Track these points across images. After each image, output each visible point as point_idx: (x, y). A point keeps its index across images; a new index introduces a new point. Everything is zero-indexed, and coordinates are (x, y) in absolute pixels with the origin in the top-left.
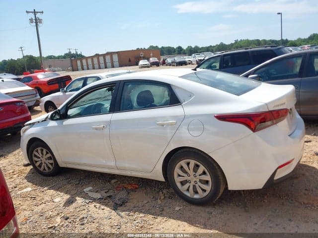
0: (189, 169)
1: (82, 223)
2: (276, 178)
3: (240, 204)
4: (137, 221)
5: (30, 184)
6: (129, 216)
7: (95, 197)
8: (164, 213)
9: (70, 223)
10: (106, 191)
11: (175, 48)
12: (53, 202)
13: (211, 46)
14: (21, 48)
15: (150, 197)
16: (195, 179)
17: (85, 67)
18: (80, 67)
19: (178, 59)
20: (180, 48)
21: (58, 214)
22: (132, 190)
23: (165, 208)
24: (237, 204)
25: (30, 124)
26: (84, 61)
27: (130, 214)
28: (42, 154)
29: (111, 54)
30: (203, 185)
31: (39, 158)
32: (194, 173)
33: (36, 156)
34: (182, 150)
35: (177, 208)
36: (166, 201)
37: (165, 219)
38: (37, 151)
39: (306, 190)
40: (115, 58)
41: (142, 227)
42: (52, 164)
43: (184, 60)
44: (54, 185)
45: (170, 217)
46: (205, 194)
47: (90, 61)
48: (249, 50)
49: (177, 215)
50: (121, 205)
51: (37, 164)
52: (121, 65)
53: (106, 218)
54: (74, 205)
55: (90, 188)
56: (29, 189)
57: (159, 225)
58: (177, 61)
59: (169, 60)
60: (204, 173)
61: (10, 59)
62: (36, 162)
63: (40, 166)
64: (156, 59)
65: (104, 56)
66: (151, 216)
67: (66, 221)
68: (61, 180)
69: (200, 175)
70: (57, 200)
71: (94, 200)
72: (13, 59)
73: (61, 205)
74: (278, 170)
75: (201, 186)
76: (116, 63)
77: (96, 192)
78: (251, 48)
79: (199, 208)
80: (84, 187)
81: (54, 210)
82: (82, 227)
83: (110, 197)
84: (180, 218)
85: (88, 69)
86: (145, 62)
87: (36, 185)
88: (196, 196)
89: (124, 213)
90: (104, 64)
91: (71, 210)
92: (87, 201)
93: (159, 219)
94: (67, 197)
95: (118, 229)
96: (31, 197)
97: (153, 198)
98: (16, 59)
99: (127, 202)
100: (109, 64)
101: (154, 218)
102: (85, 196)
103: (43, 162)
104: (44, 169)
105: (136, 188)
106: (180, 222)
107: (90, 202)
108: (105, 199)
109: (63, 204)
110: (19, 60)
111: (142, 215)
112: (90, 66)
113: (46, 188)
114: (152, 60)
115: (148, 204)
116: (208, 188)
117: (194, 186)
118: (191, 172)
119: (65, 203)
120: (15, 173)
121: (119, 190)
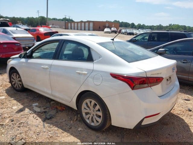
0: (91, 105)
1: (19, 126)
2: (143, 124)
3: (120, 135)
4: (51, 132)
5: (6, 94)
6: (49, 127)
7: (36, 110)
8: (70, 130)
9: (13, 124)
10: (45, 108)
11: (130, 23)
12: (12, 108)
13: (153, 26)
14: (38, 11)
15: (68, 118)
16: (93, 113)
17: (73, 28)
18: (69, 28)
19: (129, 31)
20: (133, 24)
21: (10, 117)
22: (60, 111)
23: (73, 127)
24: (118, 135)
25: (13, 58)
26: (73, 24)
27: (50, 126)
28: (16, 77)
29: (89, 22)
30: (97, 118)
31: (14, 79)
32: (94, 109)
33: (13, 78)
34: (89, 93)
35: (79, 129)
36: (76, 122)
37: (68, 135)
38: (14, 75)
39: (169, 134)
40: (91, 25)
41: (51, 137)
42: (21, 84)
43: (132, 32)
44: (18, 97)
45: (72, 134)
46: (98, 124)
47: (76, 24)
48: (169, 32)
49: (77, 134)
50: (49, 119)
51: (13, 83)
52: (94, 30)
53: (35, 126)
54: (22, 113)
55: (37, 104)
56: (3, 97)
57: (62, 138)
58: (128, 32)
59: (123, 31)
60: (99, 110)
61: (32, 17)
62: (13, 81)
63: (14, 84)
64: (116, 29)
65: (85, 22)
66: (61, 131)
67: (11, 122)
68: (23, 95)
69: (96, 111)
70: (14, 108)
71: (35, 112)
72: (33, 17)
73: (15, 112)
74: (145, 119)
75: (96, 118)
76: (91, 28)
77: (39, 107)
78: (171, 31)
79: (93, 132)
80: (34, 102)
81: (9, 114)
82: (19, 128)
83: (45, 112)
84: (78, 136)
85: (74, 29)
86: (108, 30)
87: (9, 95)
88: (92, 124)
89: (47, 124)
90: (84, 28)
91: (18, 116)
92: (31, 112)
93: (65, 133)
94: (21, 107)
95: (37, 135)
96: (2, 103)
97: (69, 119)
98: (35, 18)
99: (53, 118)
100: (87, 28)
101: (62, 132)
102: (31, 109)
103: (16, 82)
104: (16, 87)
105: (63, 110)
106: (76, 138)
107: (32, 113)
108: (42, 113)
109: (16, 111)
110: (36, 18)
111: (56, 129)
112: (76, 28)
113: (12, 99)
114: (113, 29)
115: (65, 122)
116: (100, 120)
117: (92, 117)
118: (91, 108)
119: (18, 111)
120: (2, 86)
121: (53, 109)
